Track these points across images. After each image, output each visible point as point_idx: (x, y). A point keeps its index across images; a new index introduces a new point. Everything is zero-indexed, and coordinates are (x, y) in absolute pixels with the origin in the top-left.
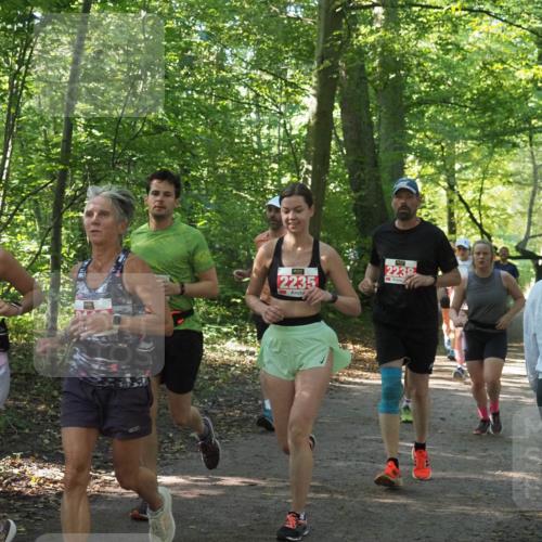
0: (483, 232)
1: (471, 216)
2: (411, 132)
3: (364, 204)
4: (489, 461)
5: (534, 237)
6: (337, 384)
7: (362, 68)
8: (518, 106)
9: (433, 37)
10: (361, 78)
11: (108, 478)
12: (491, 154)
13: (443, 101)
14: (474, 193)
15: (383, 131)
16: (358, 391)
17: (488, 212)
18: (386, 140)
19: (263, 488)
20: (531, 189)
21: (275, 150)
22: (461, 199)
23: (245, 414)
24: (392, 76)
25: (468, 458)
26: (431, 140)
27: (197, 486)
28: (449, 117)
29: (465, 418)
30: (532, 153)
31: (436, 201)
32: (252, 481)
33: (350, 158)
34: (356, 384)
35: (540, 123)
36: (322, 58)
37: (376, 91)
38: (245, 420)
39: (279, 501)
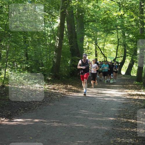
0: (104, 56)
1: (101, 52)
2: (85, 29)
3: (72, 48)
4: (104, 115)
5: (118, 58)
6: (65, 96)
7: (72, 11)
8: (114, 23)
9: (92, 4)
10: (72, 15)
11: (3, 120)
12: (107, 35)
13: (94, 21)
14: (102, 46)
15: (78, 29)
16: (71, 97)
17: (106, 51)
18: (79, 31)
19: (45, 122)
20: (117, 45)
21: (49, 34)
22: (99, 48)
23: (40, 103)
24: (80, 14)
25: (99, 114)
26: (91, 31)
27: (27, 122)
28: (96, 25)
29: (98, 104)
30: (118, 35)
31: (92, 48)
32: (42, 120)
33: (69, 36)
34: (70, 95)
35: (120, 27)
36: (62, 9)
37: (76, 18)
38: (40, 105)
39: (49, 125)
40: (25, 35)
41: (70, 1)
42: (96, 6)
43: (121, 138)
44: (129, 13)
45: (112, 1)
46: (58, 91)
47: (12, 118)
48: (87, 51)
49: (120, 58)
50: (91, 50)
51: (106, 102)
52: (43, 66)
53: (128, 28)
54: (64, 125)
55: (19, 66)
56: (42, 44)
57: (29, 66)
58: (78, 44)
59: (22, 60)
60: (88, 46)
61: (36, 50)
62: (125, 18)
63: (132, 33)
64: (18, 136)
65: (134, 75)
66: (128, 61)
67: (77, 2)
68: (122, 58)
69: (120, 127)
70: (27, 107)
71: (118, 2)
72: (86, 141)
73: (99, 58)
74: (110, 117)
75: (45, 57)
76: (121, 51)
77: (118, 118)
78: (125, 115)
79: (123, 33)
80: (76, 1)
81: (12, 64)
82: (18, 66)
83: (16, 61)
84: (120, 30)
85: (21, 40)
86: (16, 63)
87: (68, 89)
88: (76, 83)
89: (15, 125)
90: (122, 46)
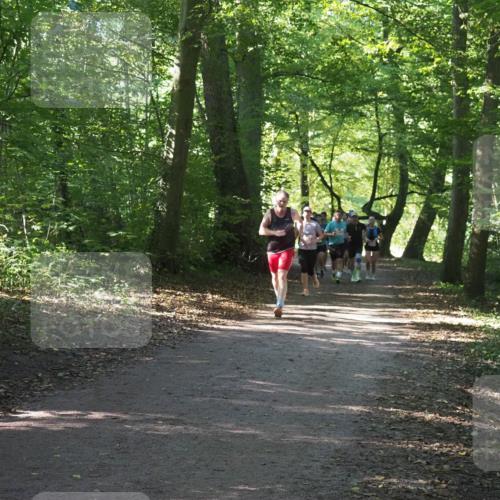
0: (333, 195)
1: (323, 179)
2: (268, 102)
3: (223, 166)
4: (331, 396)
5: (379, 199)
6: (196, 330)
7: (223, 39)
8: (364, 79)
9: (289, 13)
10: (222, 50)
12: (341, 123)
13: (296, 73)
14: (325, 158)
15: (242, 99)
16: (215, 335)
17: (338, 176)
18: (245, 108)
19: (124, 421)
20: (376, 155)
21: (142, 116)
22: (313, 164)
23: (110, 356)
24: (251, 49)
25: (313, 394)
26: (285, 108)
27: (63, 420)
28: (303, 87)
29: (311, 360)
30: (378, 123)
31: (290, 164)
32: (114, 415)
33: (211, 124)
34: (213, 329)
35: (385, 95)
36: (185, 30)
37: (236, 62)
38: (110, 361)
39: (138, 432)
40: (56, 119)
41: (214, 5)
42: (305, 20)
43: (387, 476)
44: (418, 46)
45: (358, 3)
46: (173, 313)
47: (10, 407)
48: (272, 176)
49: (388, 200)
50: (286, 174)
51: (337, 353)
52: (120, 227)
53: (414, 98)
54: (193, 430)
55: (36, 227)
56: (118, 151)
57: (71, 228)
58: (242, 151)
59: (48, 206)
60: (278, 161)
61: (96, 173)
62: (402, 64)
63: (428, 116)
64: (34, 469)
65: (434, 260)
66: (413, 211)
67: (239, 7)
68: (395, 199)
69: (383, 437)
70: (65, 369)
71: (380, 6)
72: (268, 487)
73: (314, 199)
74: (351, 404)
75: (126, 196)
76: (389, 176)
77: (378, 406)
78: (401, 397)
79: (396, 116)
80: (237, 5)
81: (12, 219)
82: (33, 227)
83: (29, 209)
84: (386, 103)
85: (44, 137)
86: (27, 218)
87: (208, 308)
88: (234, 286)
89: (24, 432)
90: (392, 159)
